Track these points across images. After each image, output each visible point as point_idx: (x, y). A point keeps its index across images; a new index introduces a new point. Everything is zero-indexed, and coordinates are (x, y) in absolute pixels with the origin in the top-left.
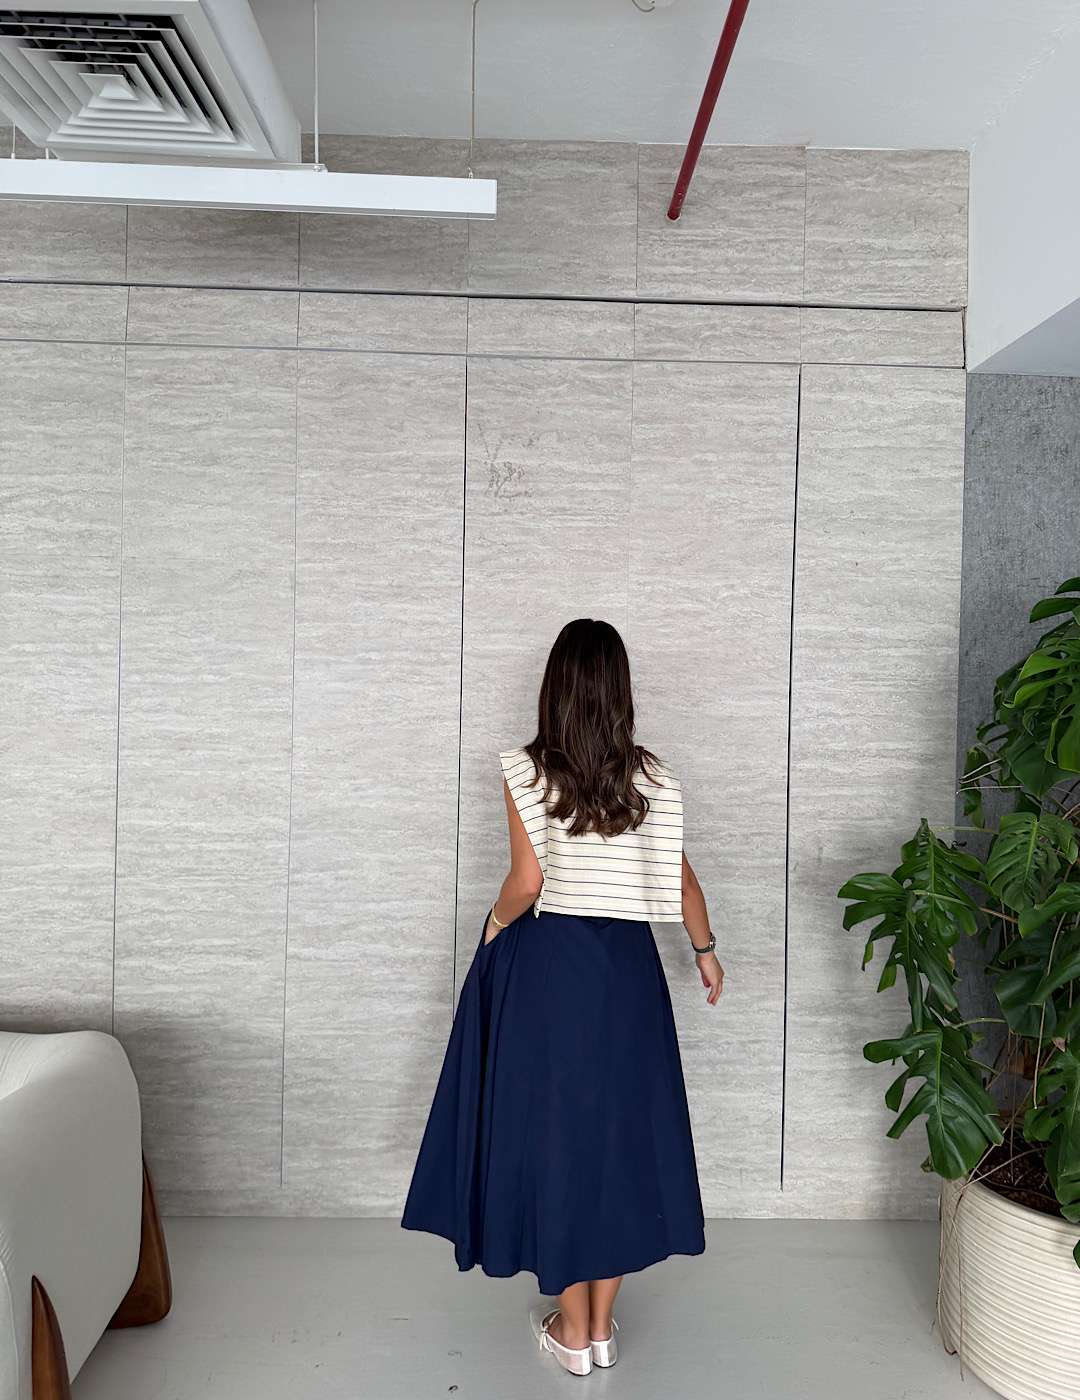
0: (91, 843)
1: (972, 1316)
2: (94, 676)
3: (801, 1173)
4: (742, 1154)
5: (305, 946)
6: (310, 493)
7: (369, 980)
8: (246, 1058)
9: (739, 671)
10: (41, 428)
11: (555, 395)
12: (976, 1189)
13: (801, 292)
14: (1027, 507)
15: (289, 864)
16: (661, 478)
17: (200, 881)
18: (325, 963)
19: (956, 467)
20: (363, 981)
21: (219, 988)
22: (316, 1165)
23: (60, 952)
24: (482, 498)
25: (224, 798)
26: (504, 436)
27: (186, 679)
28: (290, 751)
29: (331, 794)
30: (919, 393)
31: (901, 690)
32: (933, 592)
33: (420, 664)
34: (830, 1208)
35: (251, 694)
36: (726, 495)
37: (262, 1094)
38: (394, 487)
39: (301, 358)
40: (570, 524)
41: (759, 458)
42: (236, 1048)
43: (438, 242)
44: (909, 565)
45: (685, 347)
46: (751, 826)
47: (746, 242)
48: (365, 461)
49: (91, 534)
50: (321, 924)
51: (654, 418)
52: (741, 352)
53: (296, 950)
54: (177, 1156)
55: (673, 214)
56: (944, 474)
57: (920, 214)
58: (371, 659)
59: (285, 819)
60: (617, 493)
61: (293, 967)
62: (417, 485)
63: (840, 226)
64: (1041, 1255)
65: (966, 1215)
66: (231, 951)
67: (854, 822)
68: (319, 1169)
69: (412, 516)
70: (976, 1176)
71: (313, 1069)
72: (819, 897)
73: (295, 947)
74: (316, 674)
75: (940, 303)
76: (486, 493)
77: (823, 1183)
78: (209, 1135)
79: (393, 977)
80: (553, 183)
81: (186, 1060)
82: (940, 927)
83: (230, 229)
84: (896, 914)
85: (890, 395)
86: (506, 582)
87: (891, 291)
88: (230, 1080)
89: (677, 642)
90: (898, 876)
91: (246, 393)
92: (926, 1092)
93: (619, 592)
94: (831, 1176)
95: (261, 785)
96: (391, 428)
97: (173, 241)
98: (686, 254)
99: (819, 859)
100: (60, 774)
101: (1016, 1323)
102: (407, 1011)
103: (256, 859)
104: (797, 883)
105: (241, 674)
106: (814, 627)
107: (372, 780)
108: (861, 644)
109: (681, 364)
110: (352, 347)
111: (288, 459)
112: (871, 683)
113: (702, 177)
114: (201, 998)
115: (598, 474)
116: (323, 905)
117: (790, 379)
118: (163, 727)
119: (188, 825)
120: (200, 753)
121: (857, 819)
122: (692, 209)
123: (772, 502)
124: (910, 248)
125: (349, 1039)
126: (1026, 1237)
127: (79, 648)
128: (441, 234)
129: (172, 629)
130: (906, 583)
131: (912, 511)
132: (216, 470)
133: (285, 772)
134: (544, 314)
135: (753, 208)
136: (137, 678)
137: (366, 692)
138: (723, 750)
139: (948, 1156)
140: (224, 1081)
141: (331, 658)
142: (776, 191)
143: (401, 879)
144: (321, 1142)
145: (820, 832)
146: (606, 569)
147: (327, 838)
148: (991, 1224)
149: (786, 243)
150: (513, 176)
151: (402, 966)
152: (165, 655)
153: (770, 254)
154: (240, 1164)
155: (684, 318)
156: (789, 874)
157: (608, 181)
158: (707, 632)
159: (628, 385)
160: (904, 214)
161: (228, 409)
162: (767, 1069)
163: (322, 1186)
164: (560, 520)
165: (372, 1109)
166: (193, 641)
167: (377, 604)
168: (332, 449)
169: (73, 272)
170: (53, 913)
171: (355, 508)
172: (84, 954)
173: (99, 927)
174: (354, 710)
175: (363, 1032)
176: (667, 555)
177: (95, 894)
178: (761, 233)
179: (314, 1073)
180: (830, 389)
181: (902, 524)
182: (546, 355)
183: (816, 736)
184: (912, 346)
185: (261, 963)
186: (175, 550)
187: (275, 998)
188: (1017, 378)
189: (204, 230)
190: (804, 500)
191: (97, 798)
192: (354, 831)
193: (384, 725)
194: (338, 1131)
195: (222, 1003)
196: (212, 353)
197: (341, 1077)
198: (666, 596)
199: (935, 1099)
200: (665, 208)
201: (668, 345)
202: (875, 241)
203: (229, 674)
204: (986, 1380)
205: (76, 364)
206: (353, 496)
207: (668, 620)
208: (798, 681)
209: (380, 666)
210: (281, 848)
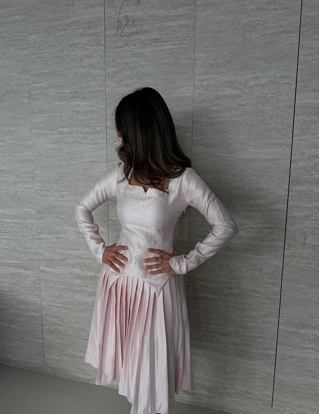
3: (283, 405)
4: (251, 390)
5: (46, 267)
6: (34, 47)
7: (73, 285)
8: (27, 311)
9: (260, 131)
15: (37, 230)
16: (214, 13)
17: (3, 235)
18: (54, 275)
20: (70, 285)
21: (15, 281)
22: (57, 358)
24: (113, 39)
25: (10, 199)
28: (33, 178)
29: (52, 199)
33: (87, 134)
35: (15, 151)
36: (254, 19)
37: (35, 326)
38: (70, 38)
40: (160, 48)
42: (23, 306)
48: (57, 26)
50: (51, 258)
53: (43, 268)
58: (64, 132)
59: (34, 209)
60: (188, 26)
61: (42, 275)
62: (82, 35)
66: (18, 266)
68: (58, 360)
69: (80, 53)
71: (53, 319)
72: (303, 265)
73: (42, 267)
74: (41, 140)
76: (115, 35)
78: (16, 340)
79: (82, 284)
81: (6, 309)
86: (127, 86)
88: (22, 319)
89: (222, 115)
93: (188, 86)
94: (300, 410)
95: (23, 193)
96: (68, 6)
99: (304, 244)
102: (89, 300)
103: (24, 227)
104: (289, 256)
105: (11, 141)
106: (309, 101)
107: (69, 192)
111: (24, 31)
114: (8, 284)
115: (176, 16)
116: (51, 249)
123: (285, 20)
125: (66, 309)
133: (33, 188)
137: (63, 149)
138: (248, 179)
140: (20, 319)
141: (48, 132)
144: (58, 349)
145: (305, 228)
146: (181, 73)
147: (51, 219)
151: (87, 279)
154: (28, 353)
158: (241, 108)
162: (267, 352)
163: (60, 367)
164: (155, 46)
165: (77, 339)
167: (66, 103)
168: (42, 22)
171: (53, 52)
174: (58, 158)
175: (71, 307)
176: (217, 62)
179: (53, 321)
183: (307, 170)
185: (30, 272)
187: (37, 287)
190: (306, 17)
192: (62, 216)
193: (72, 165)
194: (64, 346)
195: (17, 287)
197: (64, 324)
198: (216, 87)
203: (6, 141)
206: (53, 46)
207: (217, 102)
208: (297, 136)
209: (69, 135)
210: (34, 223)
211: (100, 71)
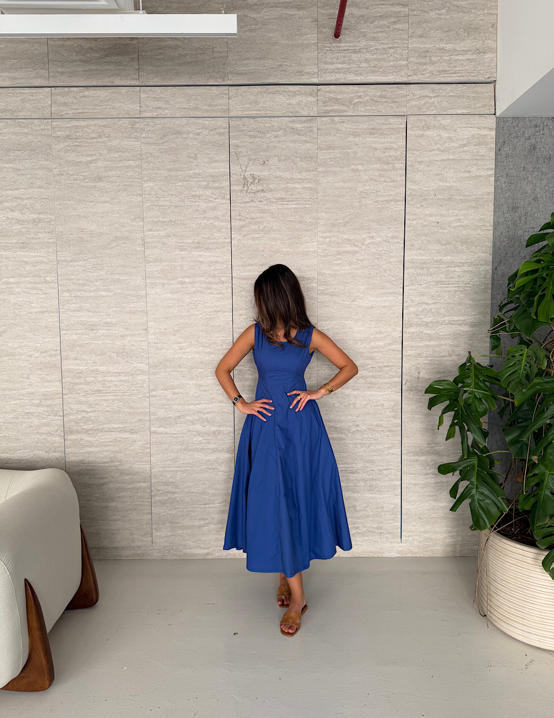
0: (49, 378)
1: (493, 597)
2: (46, 293)
3: (411, 534)
4: (381, 525)
5: (159, 427)
6: (150, 194)
7: (192, 443)
8: (133, 482)
9: (377, 282)
10: (11, 165)
11: (276, 137)
12: (495, 535)
13: (407, 76)
14: (528, 189)
15: (149, 387)
16: (334, 180)
17: (105, 396)
18: (169, 435)
19: (490, 169)
20: (189, 444)
21: (117, 449)
22: (169, 534)
23: (37, 432)
24: (239, 194)
25: (115, 354)
26: (250, 160)
27: (92, 294)
28: (146, 330)
29: (168, 351)
30: (471, 129)
31: (461, 289)
32: (477, 236)
33: (210, 283)
34: (426, 551)
35: (124, 301)
36: (368, 188)
37: (141, 500)
38: (193, 189)
39: (142, 122)
40: (286, 206)
41: (386, 167)
42: (127, 478)
43: (212, 56)
44: (465, 222)
45: (345, 108)
46: (383, 362)
47: (376, 49)
48: (177, 176)
49: (40, 220)
50: (166, 416)
51: (329, 148)
52: (375, 110)
53: (155, 429)
54: (101, 531)
55: (337, 35)
56: (483, 173)
57: (471, 30)
58: (185, 282)
59: (146, 364)
60: (311, 189)
61: (154, 438)
62: (206, 188)
63: (427, 38)
64: (527, 565)
65: (489, 548)
66: (122, 430)
67: (436, 359)
68: (171, 536)
69: (203, 205)
70: (495, 529)
71: (166, 487)
72: (418, 397)
73: (154, 428)
74: (157, 290)
75: (481, 79)
76: (241, 191)
77: (422, 539)
78: (116, 520)
79: (204, 441)
80: (272, 21)
81: (103, 484)
82: (477, 406)
83: (102, 53)
84: (455, 400)
85: (455, 131)
86: (253, 239)
87: (455, 73)
88: (125, 493)
89: (343, 268)
90: (456, 381)
91: (115, 143)
92: (470, 488)
93: (313, 242)
94: (426, 535)
95: (133, 347)
96: (190, 158)
97: (72, 62)
98: (345, 57)
99: (418, 378)
100: (32, 344)
101: (514, 599)
102: (211, 458)
103: (132, 385)
104: (407, 390)
105: (119, 291)
106: (416, 257)
107: (189, 344)
108: (440, 265)
109: (343, 118)
110: (168, 115)
111: (138, 177)
112: (446, 286)
113: (352, 14)
114: (109, 454)
115: (300, 179)
116: (167, 407)
117: (401, 124)
118: (82, 319)
119: (97, 368)
120: (101, 332)
121: (438, 357)
122: (347, 32)
123: (392, 190)
124: (465, 49)
125: (183, 472)
126: (520, 557)
127: (37, 279)
128: (213, 51)
129: (84, 269)
130: (464, 232)
131: (467, 193)
132: (101, 184)
133: (145, 341)
134: (269, 93)
135: (380, 30)
136: (67, 294)
137: (183, 299)
138: (369, 324)
139: (480, 519)
141: (167, 282)
142: (392, 20)
143: (205, 393)
144: (171, 522)
145: (419, 364)
146: (306, 230)
147: (167, 374)
148: (502, 552)
149: (398, 49)
150: (250, 18)
151: (209, 435)
152: (80, 282)
153: (389, 55)
154: (131, 534)
155: (344, 93)
156: (403, 386)
157: (301, 18)
158: (359, 262)
159: (315, 129)
160: (462, 30)
161: (105, 152)
162: (393, 483)
163: (173, 544)
164: (281, 204)
165: (195, 506)
166: (94, 274)
167: (187, 252)
168: (160, 170)
169: (22, 81)
170: (32, 414)
171: (173, 202)
172: (49, 433)
173: (56, 420)
174: (178, 308)
175: (190, 468)
176: (338, 222)
177: (53, 404)
178: (384, 44)
179: (166, 489)
180: (423, 129)
181: (462, 201)
182: (271, 115)
183: (417, 315)
184: (467, 103)
185: (138, 436)
186: (83, 227)
187: (146, 453)
188: (523, 119)
189: (88, 55)
190: (409, 189)
191: (51, 356)
192: (181, 370)
193: (194, 315)
194: (179, 517)
195: (119, 456)
196: (96, 122)
197: (180, 490)
198: (337, 243)
199: (474, 491)
200: (331, 32)
201: (336, 107)
202: (446, 45)
203: (113, 291)
204: (500, 627)
205: (26, 130)
206: (172, 195)
207: (339, 256)
208: (407, 286)
209: (190, 285)
210: (145, 379)
211: (225, 224)
